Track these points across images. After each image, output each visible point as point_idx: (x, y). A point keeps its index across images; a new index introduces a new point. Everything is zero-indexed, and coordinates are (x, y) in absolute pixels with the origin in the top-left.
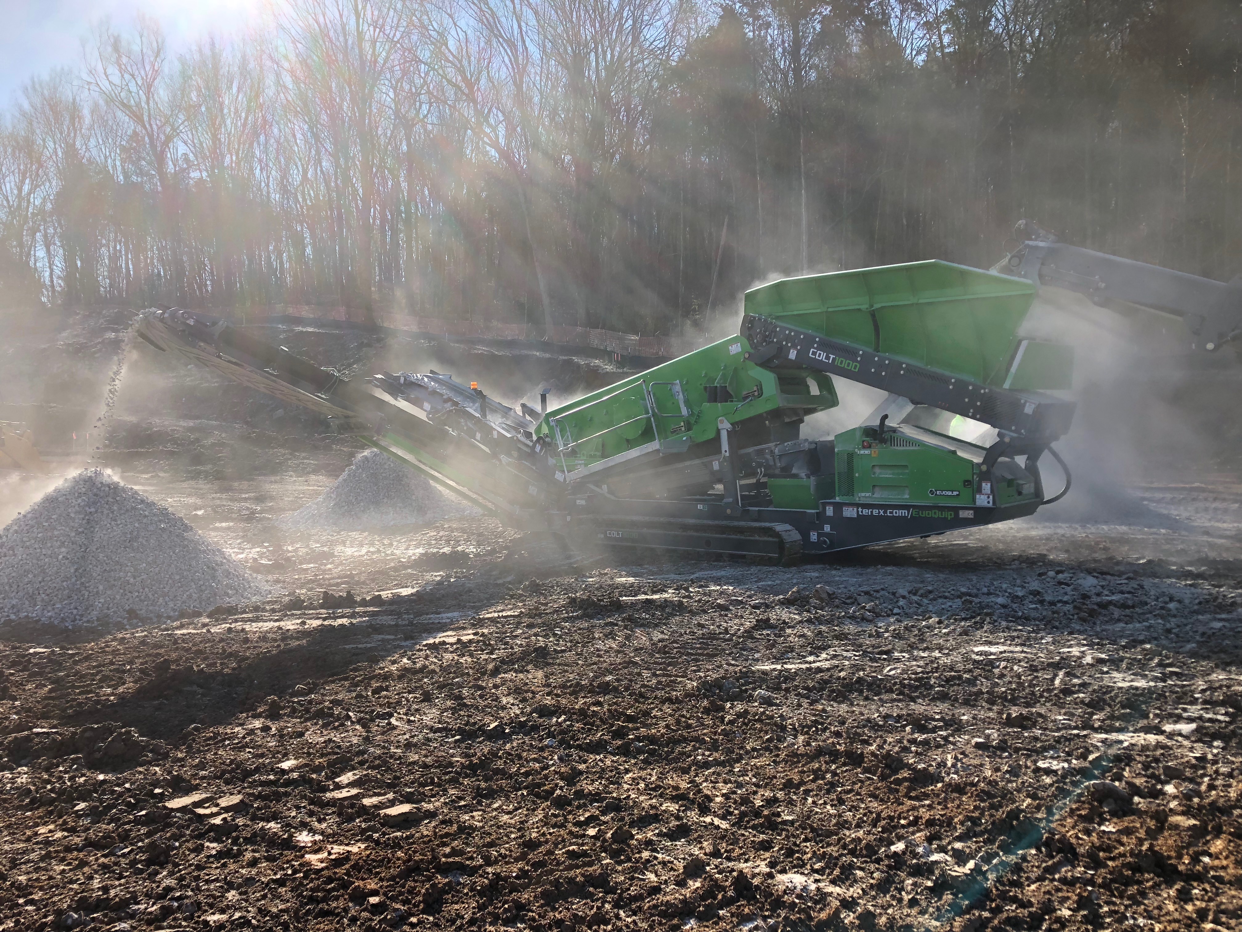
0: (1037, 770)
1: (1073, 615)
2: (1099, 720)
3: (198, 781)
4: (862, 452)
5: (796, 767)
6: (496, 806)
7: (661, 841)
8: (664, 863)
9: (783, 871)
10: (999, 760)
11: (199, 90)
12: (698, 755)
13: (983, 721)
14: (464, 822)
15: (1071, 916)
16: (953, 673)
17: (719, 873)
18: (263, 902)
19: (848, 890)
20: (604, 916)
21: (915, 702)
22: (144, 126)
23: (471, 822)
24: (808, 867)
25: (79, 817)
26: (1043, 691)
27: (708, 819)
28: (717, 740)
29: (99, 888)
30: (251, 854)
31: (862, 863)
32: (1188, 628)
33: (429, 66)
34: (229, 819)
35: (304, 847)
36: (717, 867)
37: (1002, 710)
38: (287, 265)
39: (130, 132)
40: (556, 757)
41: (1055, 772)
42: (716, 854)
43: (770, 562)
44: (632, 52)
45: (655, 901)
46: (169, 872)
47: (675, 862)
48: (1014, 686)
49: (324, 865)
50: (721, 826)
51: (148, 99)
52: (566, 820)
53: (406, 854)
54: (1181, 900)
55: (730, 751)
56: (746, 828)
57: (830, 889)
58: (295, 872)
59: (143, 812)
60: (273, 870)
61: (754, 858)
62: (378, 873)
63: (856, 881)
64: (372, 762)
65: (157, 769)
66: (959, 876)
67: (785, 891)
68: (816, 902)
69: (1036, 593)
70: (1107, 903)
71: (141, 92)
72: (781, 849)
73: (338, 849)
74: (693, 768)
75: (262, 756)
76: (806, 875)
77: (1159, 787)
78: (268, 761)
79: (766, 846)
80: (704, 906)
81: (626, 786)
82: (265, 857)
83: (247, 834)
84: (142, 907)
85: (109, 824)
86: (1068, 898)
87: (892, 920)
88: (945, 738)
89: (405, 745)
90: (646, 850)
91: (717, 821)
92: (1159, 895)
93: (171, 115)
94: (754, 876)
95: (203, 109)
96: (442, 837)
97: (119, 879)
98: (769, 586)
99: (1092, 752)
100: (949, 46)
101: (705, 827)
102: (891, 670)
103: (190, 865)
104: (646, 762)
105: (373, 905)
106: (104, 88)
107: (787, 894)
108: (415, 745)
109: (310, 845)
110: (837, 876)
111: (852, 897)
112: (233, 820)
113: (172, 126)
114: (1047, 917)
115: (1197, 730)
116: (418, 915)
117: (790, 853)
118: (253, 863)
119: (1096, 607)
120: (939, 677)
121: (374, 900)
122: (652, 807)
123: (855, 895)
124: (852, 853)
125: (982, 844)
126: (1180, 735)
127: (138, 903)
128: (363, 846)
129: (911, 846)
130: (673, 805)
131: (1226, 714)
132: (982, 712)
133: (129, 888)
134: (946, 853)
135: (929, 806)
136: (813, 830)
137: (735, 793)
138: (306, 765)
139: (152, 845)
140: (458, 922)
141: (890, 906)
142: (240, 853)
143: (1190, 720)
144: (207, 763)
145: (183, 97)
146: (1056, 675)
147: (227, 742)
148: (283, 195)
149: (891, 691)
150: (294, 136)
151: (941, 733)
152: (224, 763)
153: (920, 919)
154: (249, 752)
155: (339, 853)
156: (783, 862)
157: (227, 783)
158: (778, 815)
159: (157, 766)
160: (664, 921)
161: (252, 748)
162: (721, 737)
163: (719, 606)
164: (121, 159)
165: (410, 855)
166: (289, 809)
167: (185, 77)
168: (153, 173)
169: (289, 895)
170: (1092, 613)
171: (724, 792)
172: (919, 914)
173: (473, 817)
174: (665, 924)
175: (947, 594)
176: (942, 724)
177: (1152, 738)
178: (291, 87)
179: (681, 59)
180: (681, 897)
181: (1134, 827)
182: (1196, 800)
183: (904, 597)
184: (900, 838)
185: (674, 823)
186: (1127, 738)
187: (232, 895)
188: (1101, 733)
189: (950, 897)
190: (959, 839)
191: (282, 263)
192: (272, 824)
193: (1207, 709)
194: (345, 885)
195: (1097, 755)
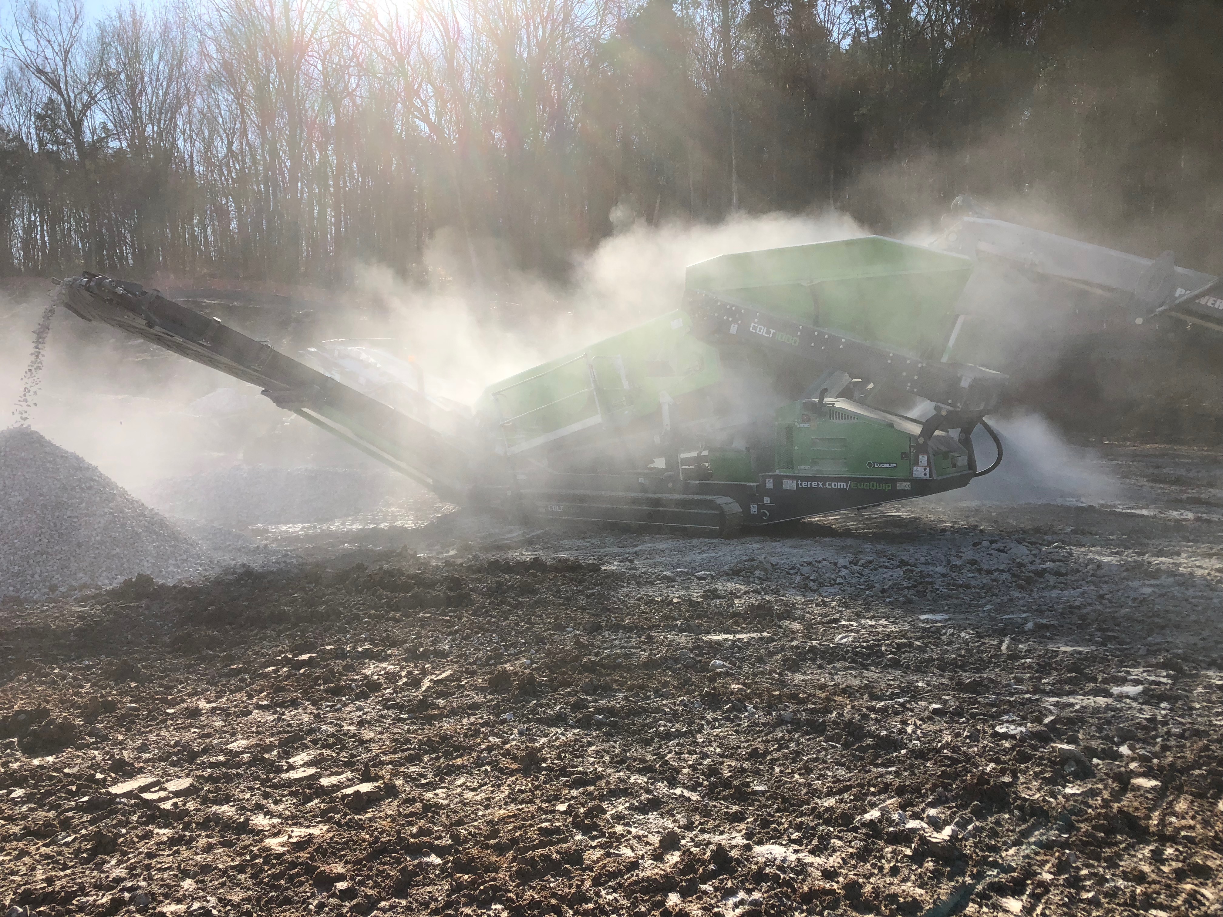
0: (996, 734)
1: (1011, 583)
2: (1049, 683)
3: (142, 764)
4: (802, 425)
5: (759, 737)
6: (459, 782)
7: (633, 815)
8: (638, 838)
9: (760, 843)
10: (958, 725)
11: (118, 58)
12: (659, 726)
13: (937, 687)
14: (428, 801)
15: (1053, 879)
16: (904, 641)
17: (695, 846)
18: (221, 890)
19: (827, 859)
20: (584, 894)
21: (867, 670)
22: (60, 93)
23: (436, 800)
24: (786, 837)
25: (16, 804)
26: (991, 657)
27: (678, 791)
28: (677, 710)
29: (42, 880)
30: (206, 840)
31: (839, 832)
32: (1120, 594)
33: (359, 38)
34: (180, 804)
35: (262, 831)
36: (693, 840)
37: (953, 676)
38: (211, 239)
39: (45, 100)
40: (516, 731)
41: (1013, 737)
42: (689, 827)
43: (711, 534)
44: (563, 29)
45: (634, 878)
46: (118, 861)
47: (650, 836)
48: (963, 652)
49: (285, 849)
50: (692, 798)
51: (65, 66)
52: (535, 797)
53: (371, 836)
54: (1156, 861)
55: (690, 723)
56: (716, 800)
57: (810, 859)
58: (255, 857)
59: (86, 799)
60: (229, 856)
61: (729, 829)
62: (344, 856)
63: (834, 851)
64: (325, 740)
65: (96, 752)
66: (939, 843)
67: (765, 862)
68: (798, 873)
69: (973, 562)
70: (1087, 866)
71: (57, 58)
72: (755, 820)
73: (299, 833)
74: (656, 740)
75: (209, 735)
76: (785, 846)
77: (1115, 749)
78: (216, 741)
79: (739, 817)
80: (686, 881)
81: (591, 760)
82: (220, 842)
83: (200, 818)
84: (91, 899)
85: (48, 811)
86: (1047, 862)
87: (876, 890)
88: (903, 705)
89: (359, 722)
90: (619, 824)
91: (686, 793)
92: (1135, 856)
93: (89, 83)
94: (733, 847)
95: (123, 76)
96: (406, 816)
97: (63, 870)
98: (713, 557)
99: (1046, 716)
100: (873, 31)
101: (676, 799)
102: (842, 638)
103: (140, 853)
104: (609, 734)
105: (340, 891)
106: (18, 54)
107: (768, 866)
108: (369, 722)
109: (268, 828)
110: (816, 846)
111: (833, 867)
112: (184, 805)
113: (90, 93)
114: (1029, 882)
115: (1144, 692)
116: (389, 899)
117: (765, 824)
118: (209, 849)
119: (1033, 575)
120: (891, 644)
121: (341, 885)
122: (621, 780)
123: (836, 865)
124: (827, 822)
125: (955, 809)
126: (1128, 697)
127: (87, 895)
128: (325, 828)
129: (885, 812)
130: (641, 777)
131: (1168, 677)
132: (935, 679)
133: (75, 879)
134: (922, 819)
135: (895, 772)
136: (785, 800)
137: (701, 764)
138: (257, 745)
139: (98, 833)
140: (433, 905)
141: (872, 874)
142: (192, 839)
143: (1137, 682)
144: (150, 745)
145: (101, 65)
146: (1002, 642)
147: (169, 722)
148: (207, 168)
149: (844, 659)
150: (218, 107)
151: (899, 700)
152: (168, 745)
153: (903, 887)
154: (195, 732)
155: (300, 836)
156: (759, 833)
157: (173, 764)
158: (748, 785)
159: (96, 749)
160: (646, 898)
161: (197, 728)
162: (681, 708)
163: (666, 578)
164: (36, 127)
165: (376, 837)
166: (242, 791)
167: (104, 44)
168: (70, 141)
169: (250, 882)
170: (1029, 581)
171: (691, 763)
172: (901, 882)
173: (437, 795)
174: (648, 901)
175: (886, 564)
176: (898, 691)
177: (1102, 701)
178: (214, 56)
179: (612, 36)
180: (662, 872)
181: (1098, 788)
182: (1155, 761)
183: (845, 567)
184: (873, 805)
185: (644, 796)
186: (1078, 701)
187: (188, 884)
188: (1052, 697)
189: (931, 864)
190: (932, 805)
191: (206, 237)
192: (225, 808)
193: (1148, 671)
194: (309, 869)
195: (1053, 718)
